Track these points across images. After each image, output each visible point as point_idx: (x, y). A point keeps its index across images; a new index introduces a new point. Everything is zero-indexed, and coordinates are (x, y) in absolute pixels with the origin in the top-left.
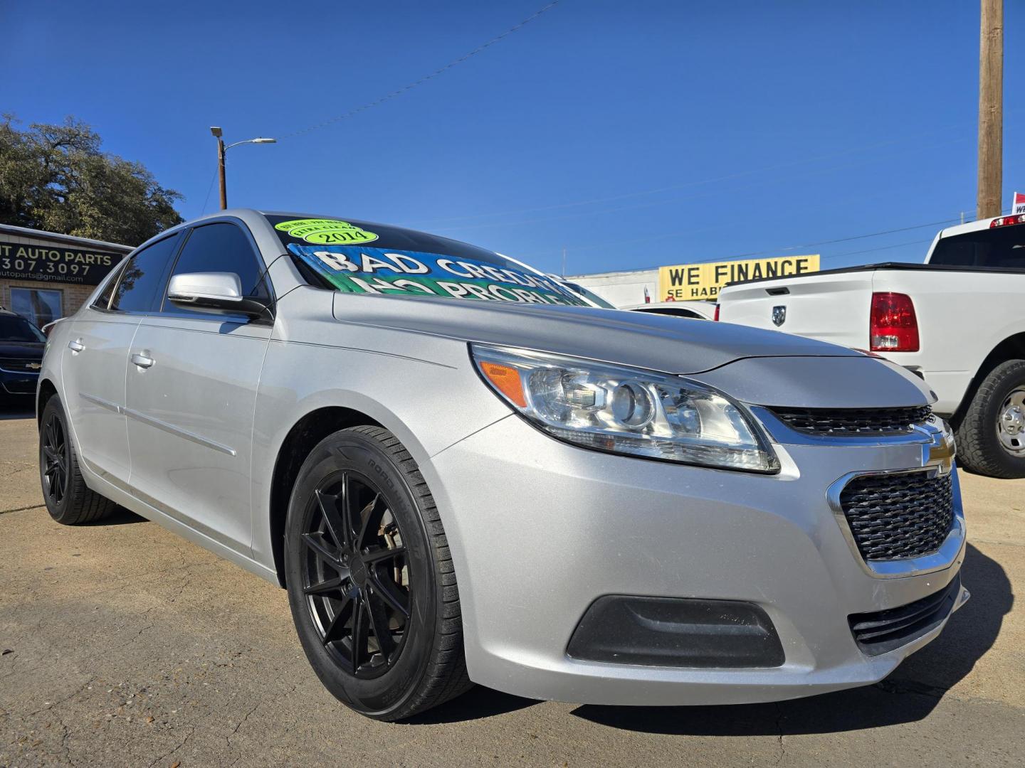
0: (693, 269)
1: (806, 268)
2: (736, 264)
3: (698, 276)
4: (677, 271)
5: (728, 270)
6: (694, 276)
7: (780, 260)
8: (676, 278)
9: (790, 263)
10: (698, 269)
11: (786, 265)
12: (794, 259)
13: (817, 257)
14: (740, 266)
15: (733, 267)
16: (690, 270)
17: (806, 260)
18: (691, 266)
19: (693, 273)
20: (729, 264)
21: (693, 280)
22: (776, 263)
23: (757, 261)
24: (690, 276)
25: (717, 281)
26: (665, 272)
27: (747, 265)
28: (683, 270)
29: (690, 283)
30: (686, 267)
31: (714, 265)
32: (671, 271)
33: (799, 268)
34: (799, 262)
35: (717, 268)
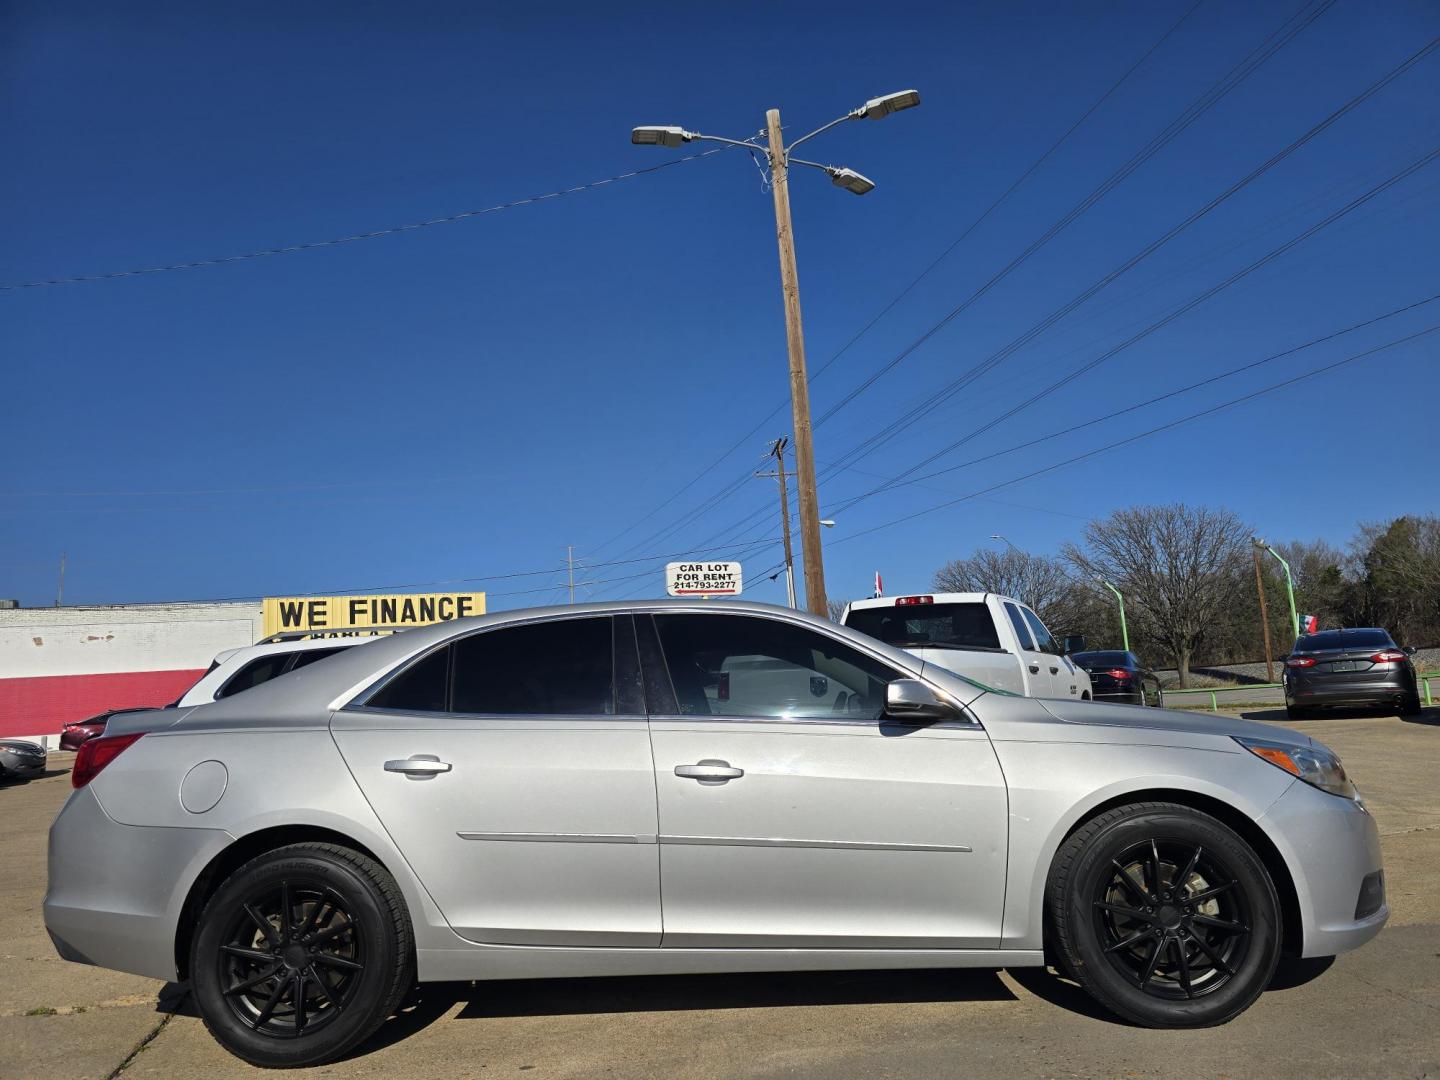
0: (318, 603)
1: (470, 608)
2: (379, 599)
3: (324, 613)
4: (292, 605)
5: (368, 607)
6: (318, 613)
7: (438, 597)
8: (290, 615)
9: (450, 602)
10: (324, 603)
11: (446, 603)
12: (454, 597)
13: (482, 596)
14: (385, 602)
15: (374, 602)
16: (311, 605)
17: (469, 599)
18: (312, 599)
19: (317, 608)
20: (370, 599)
21: (317, 618)
22: (432, 600)
23: (408, 597)
24: (312, 614)
25: (352, 621)
26: (272, 606)
27: (394, 601)
28: (301, 604)
29: (312, 622)
30: (306, 601)
31: (347, 600)
32: (282, 605)
33: (461, 609)
34: (461, 600)
35: (352, 604)
